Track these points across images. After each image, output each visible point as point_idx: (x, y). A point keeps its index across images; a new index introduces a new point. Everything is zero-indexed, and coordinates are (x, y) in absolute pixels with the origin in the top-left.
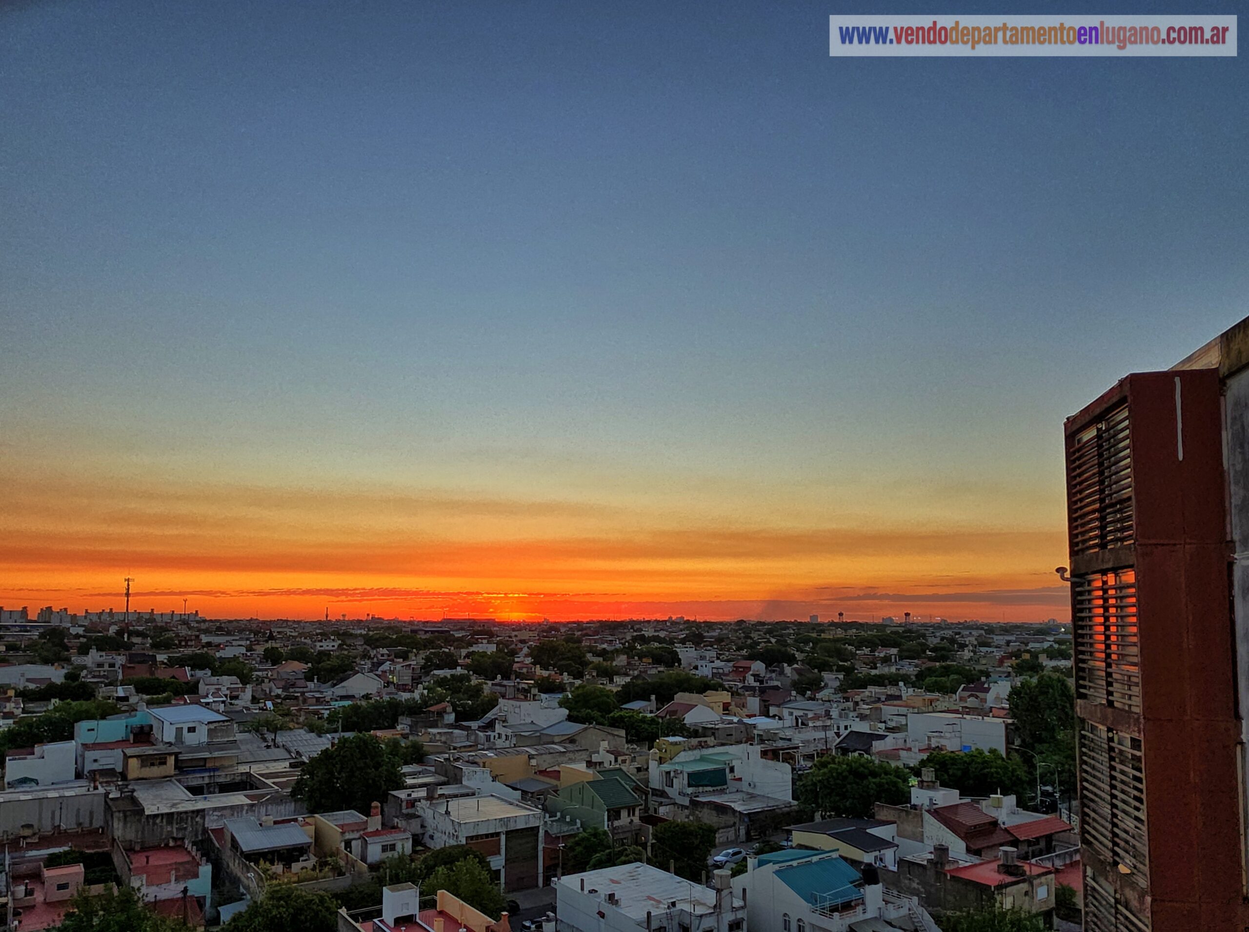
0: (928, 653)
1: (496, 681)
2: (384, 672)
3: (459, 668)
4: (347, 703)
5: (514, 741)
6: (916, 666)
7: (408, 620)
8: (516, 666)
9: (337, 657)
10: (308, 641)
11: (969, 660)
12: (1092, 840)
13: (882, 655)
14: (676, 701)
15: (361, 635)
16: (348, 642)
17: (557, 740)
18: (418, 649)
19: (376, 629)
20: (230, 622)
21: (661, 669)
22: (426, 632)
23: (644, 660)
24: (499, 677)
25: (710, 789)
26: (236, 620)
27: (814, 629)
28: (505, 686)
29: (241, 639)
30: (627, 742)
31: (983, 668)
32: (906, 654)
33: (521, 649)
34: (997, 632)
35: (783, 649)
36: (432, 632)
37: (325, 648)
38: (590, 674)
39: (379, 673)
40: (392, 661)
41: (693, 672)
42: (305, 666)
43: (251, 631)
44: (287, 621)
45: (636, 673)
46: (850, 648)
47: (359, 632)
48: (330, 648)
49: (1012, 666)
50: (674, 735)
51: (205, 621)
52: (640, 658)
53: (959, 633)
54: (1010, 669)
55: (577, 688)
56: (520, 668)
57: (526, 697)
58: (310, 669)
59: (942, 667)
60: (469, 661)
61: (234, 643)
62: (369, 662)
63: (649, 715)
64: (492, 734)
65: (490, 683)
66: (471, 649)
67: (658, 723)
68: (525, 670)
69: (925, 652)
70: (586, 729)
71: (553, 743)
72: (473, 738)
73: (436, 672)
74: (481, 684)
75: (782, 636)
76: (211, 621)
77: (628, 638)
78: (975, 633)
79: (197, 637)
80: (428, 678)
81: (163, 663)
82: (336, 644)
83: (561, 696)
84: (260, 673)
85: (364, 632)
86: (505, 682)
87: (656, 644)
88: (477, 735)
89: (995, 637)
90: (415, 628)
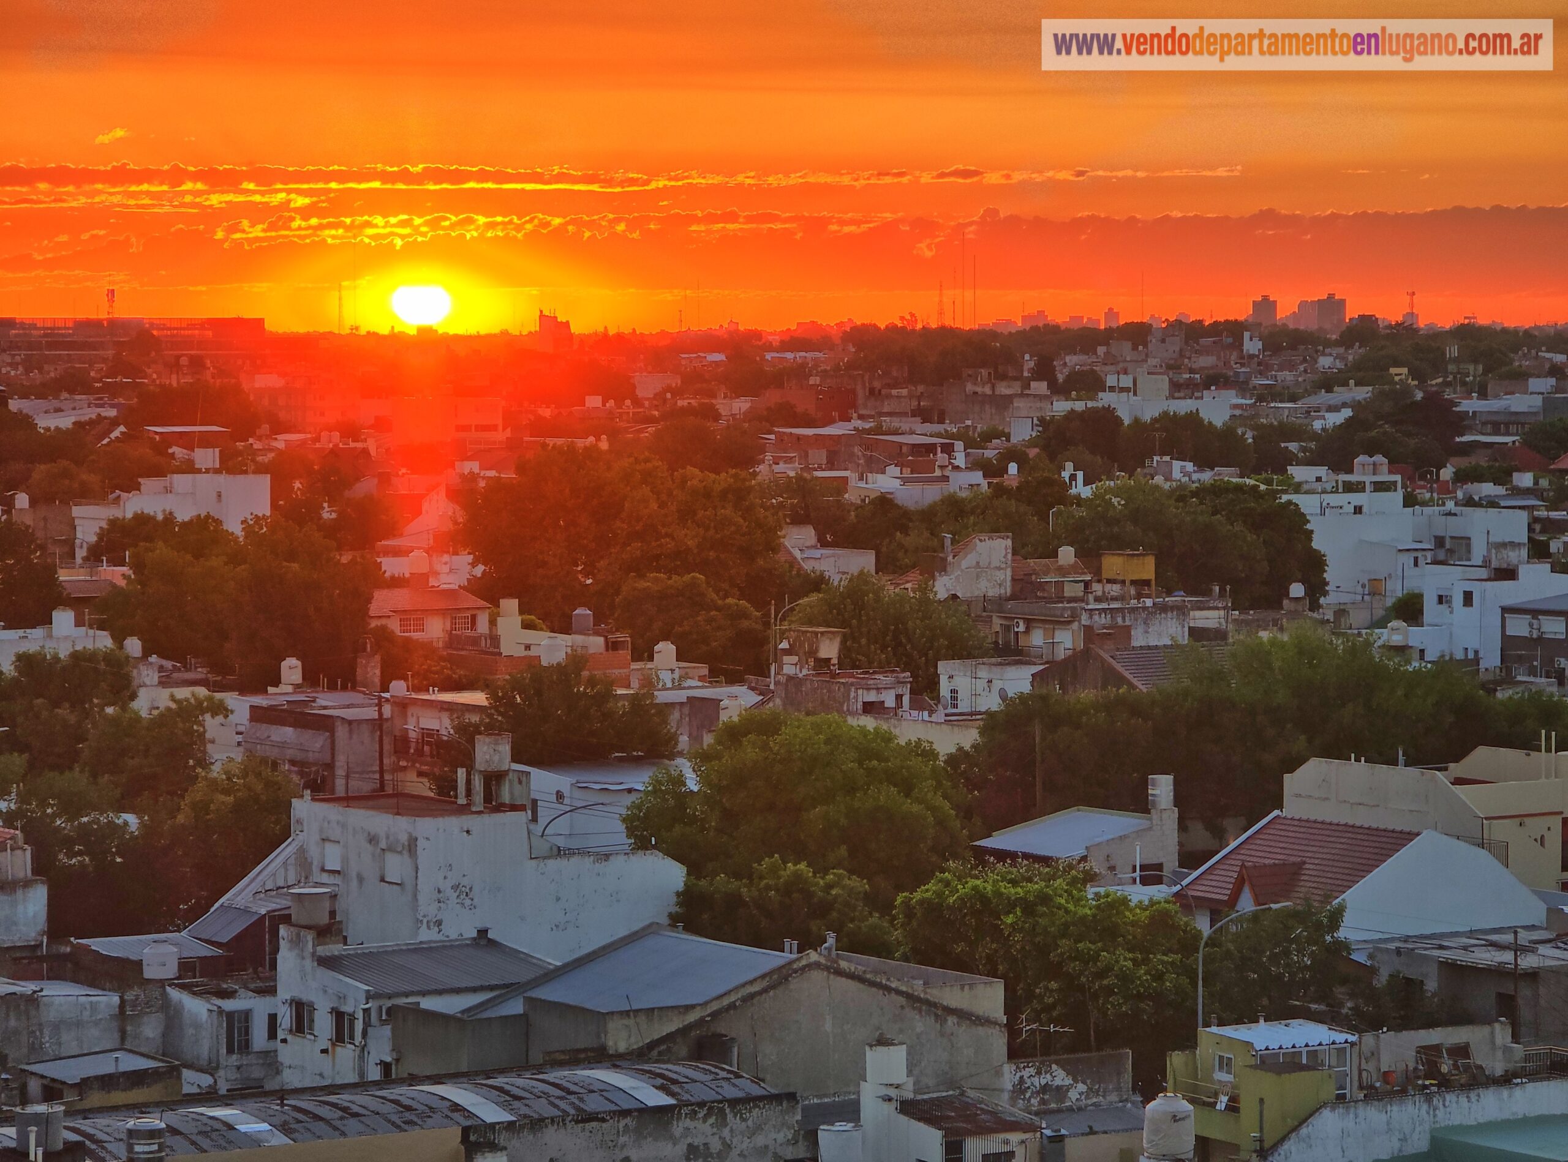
5: (381, 1047)
8: (382, 602)
14: (1292, 808)
17: (619, 1039)
21: (1209, 618)
23: (1113, 564)
24: (291, 669)
28: (325, 724)
30: (1015, 1053)
41: (1396, 633)
45: (1066, 641)
52: (1089, 556)
55: (734, 734)
56: (412, 617)
57: (446, 787)
60: (117, 575)
63: (1140, 894)
64: (259, 1007)
65: (240, 705)
66: (133, 505)
67: (1189, 943)
70: (780, 977)
71: (601, 1056)
72: (151, 1029)
74: (188, 712)
77: (1022, 431)
83: (640, 779)
86: (328, 702)
87: (1182, 471)
88: (172, 1017)
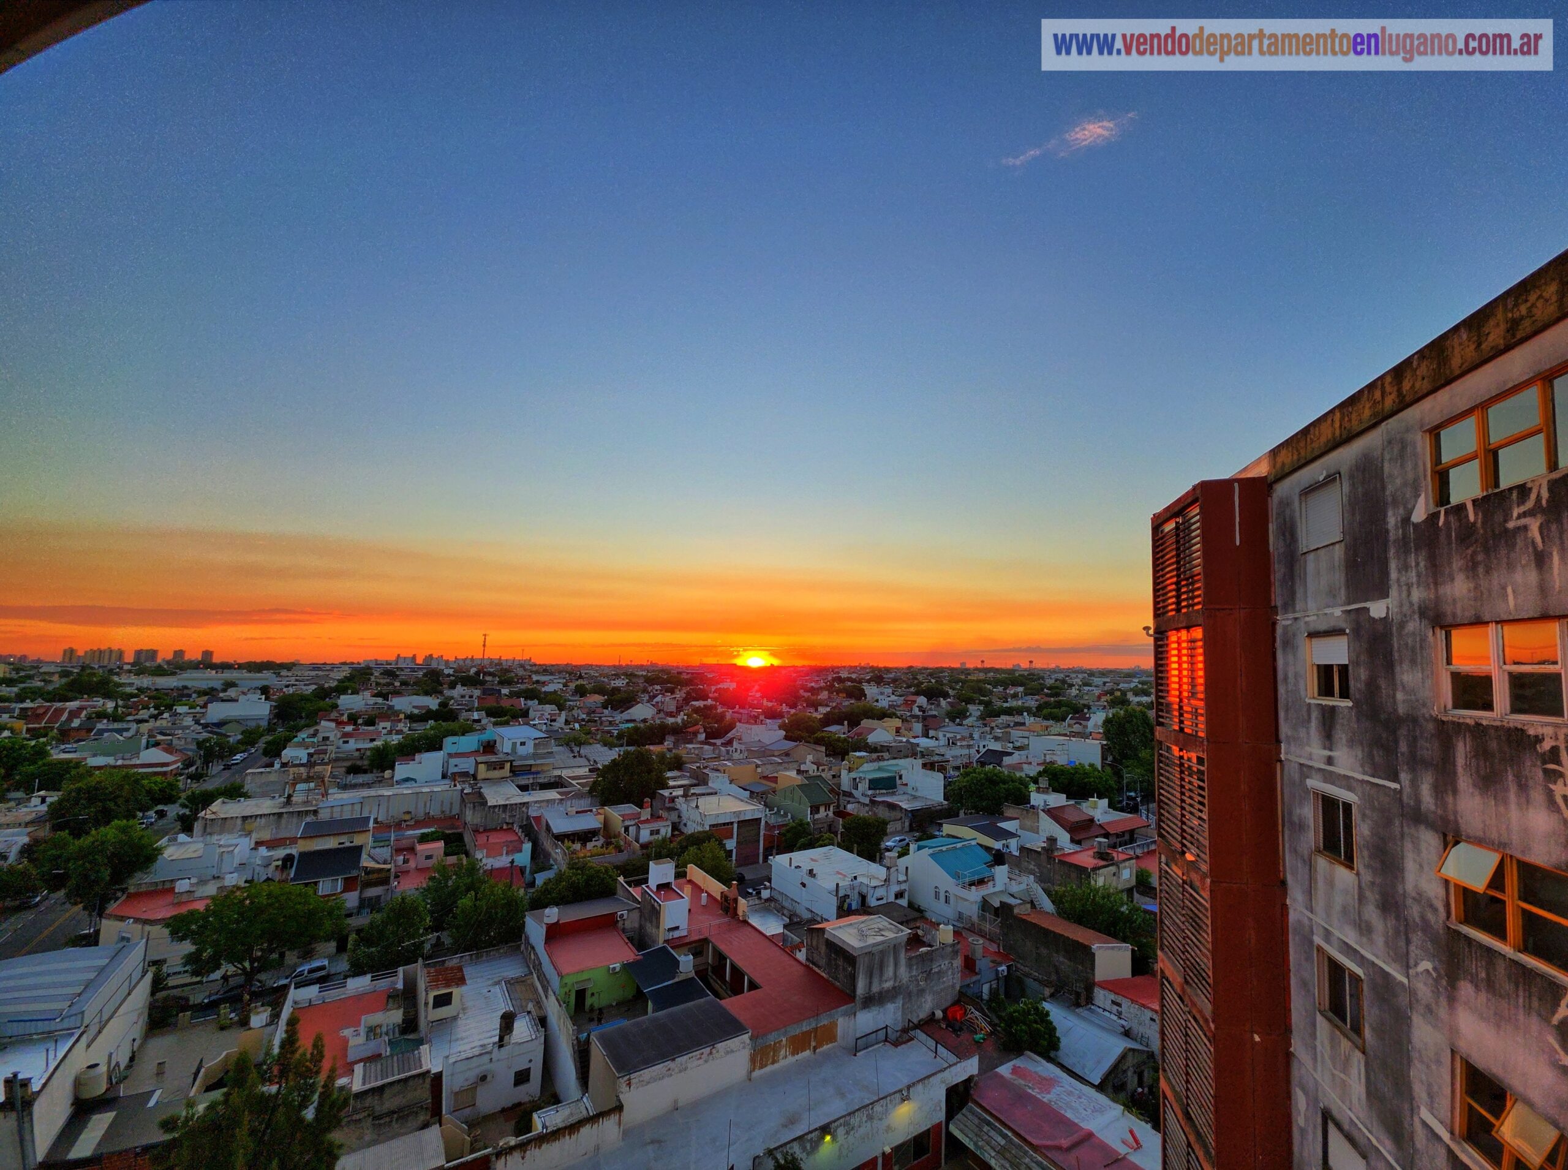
0: (1046, 690)
1: (736, 710)
2: (657, 703)
3: (709, 700)
4: (630, 725)
6: (1036, 701)
7: (675, 664)
9: (625, 692)
10: (606, 680)
11: (1075, 697)
12: (1166, 834)
13: (1012, 692)
15: (642, 675)
16: (634, 680)
18: (682, 686)
19: (653, 671)
20: (552, 665)
22: (688, 673)
25: (884, 791)
26: (557, 665)
27: (962, 672)
29: (560, 678)
31: (1086, 702)
32: (1029, 691)
33: (754, 687)
34: (1097, 675)
35: (940, 687)
36: (692, 674)
37: (617, 685)
38: (802, 705)
39: (654, 703)
40: (663, 694)
42: (603, 698)
43: (567, 672)
44: (592, 665)
46: (989, 686)
47: (641, 673)
48: (621, 685)
49: (1107, 701)
50: (860, 751)
51: (535, 665)
53: (1068, 676)
54: (1106, 703)
58: (606, 700)
59: (1055, 701)
61: (555, 681)
62: (647, 695)
68: (755, 702)
69: (1043, 690)
73: (693, 703)
75: (939, 677)
76: (540, 665)
78: (1080, 676)
79: (530, 676)
80: (688, 708)
81: (506, 695)
82: (625, 682)
84: (571, 703)
85: (644, 673)
89: (1095, 679)
90: (680, 670)
